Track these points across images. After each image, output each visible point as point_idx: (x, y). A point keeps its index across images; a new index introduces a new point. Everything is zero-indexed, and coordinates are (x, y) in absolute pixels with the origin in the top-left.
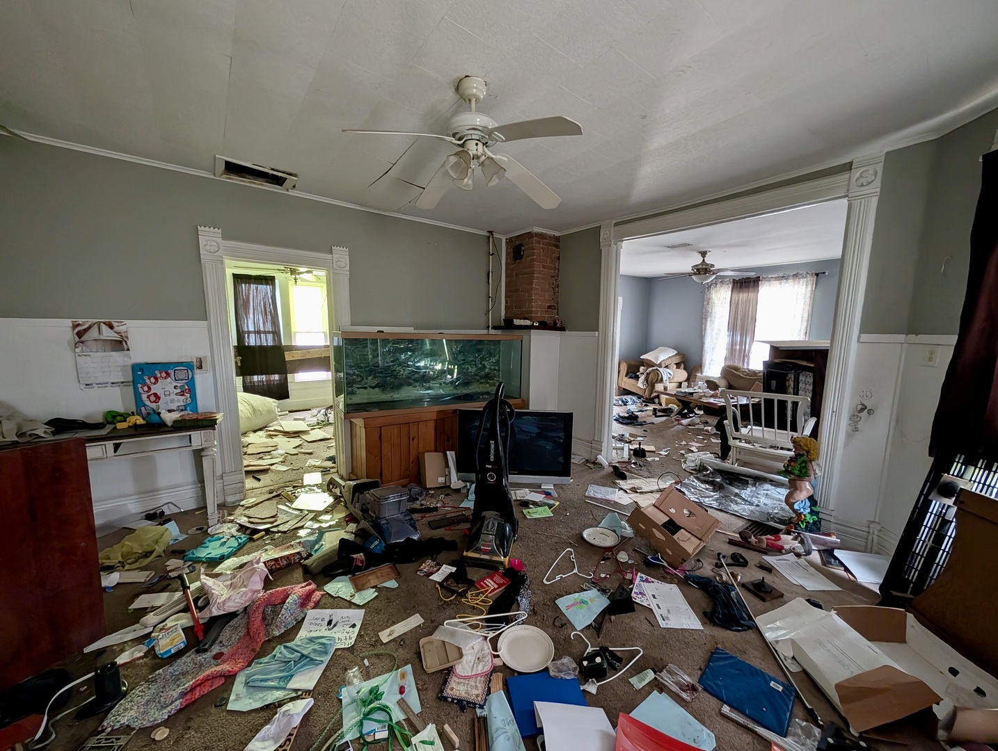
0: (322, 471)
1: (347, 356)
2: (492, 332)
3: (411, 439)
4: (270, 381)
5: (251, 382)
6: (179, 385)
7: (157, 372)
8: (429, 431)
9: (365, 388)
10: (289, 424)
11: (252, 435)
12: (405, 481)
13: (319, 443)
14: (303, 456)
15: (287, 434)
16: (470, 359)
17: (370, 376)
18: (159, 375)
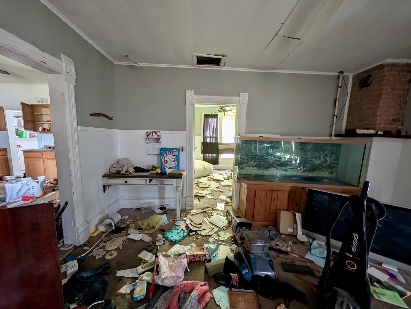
0: (225, 203)
1: (241, 150)
2: (333, 138)
3: (273, 199)
4: (212, 157)
5: (206, 156)
6: (174, 157)
7: (167, 152)
8: (284, 198)
9: (249, 166)
10: (216, 176)
11: (203, 178)
12: (267, 223)
13: (227, 187)
14: (218, 192)
15: (215, 180)
16: (317, 155)
17: (252, 160)
18: (168, 153)
